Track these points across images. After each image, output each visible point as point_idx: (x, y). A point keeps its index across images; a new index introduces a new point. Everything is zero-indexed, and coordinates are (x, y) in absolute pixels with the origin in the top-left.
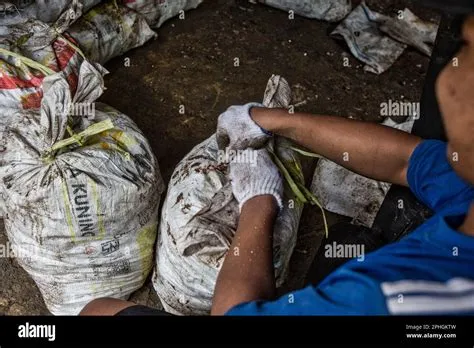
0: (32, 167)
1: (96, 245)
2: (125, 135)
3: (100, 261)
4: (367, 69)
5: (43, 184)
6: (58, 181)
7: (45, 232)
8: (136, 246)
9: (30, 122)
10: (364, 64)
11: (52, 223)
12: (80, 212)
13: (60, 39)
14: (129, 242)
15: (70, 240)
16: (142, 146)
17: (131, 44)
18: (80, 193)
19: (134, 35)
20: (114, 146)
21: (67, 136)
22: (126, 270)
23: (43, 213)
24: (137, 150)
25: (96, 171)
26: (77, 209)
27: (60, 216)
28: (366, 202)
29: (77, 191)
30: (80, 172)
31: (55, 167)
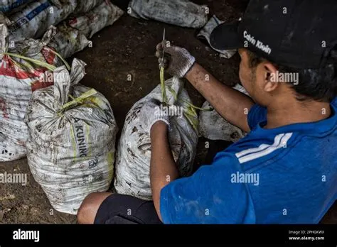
0: (51, 119)
1: (86, 163)
2: (97, 99)
3: (88, 173)
4: (221, 56)
5: (60, 127)
6: (68, 125)
7: (59, 156)
8: (106, 163)
9: (45, 95)
10: (219, 53)
11: (64, 150)
12: (80, 142)
13: (45, 48)
14: (103, 160)
15: (73, 160)
16: (107, 104)
17: (76, 49)
18: (80, 131)
19: (78, 44)
20: (93, 105)
21: (70, 100)
22: (101, 179)
23: (60, 144)
24: (105, 107)
25: (87, 118)
26: (79, 140)
27: (69, 145)
28: (230, 133)
29: (78, 130)
30: (79, 119)
31: (65, 118)
